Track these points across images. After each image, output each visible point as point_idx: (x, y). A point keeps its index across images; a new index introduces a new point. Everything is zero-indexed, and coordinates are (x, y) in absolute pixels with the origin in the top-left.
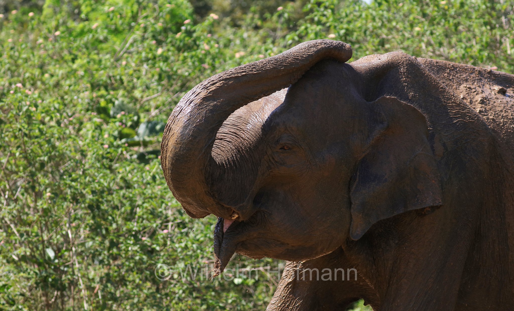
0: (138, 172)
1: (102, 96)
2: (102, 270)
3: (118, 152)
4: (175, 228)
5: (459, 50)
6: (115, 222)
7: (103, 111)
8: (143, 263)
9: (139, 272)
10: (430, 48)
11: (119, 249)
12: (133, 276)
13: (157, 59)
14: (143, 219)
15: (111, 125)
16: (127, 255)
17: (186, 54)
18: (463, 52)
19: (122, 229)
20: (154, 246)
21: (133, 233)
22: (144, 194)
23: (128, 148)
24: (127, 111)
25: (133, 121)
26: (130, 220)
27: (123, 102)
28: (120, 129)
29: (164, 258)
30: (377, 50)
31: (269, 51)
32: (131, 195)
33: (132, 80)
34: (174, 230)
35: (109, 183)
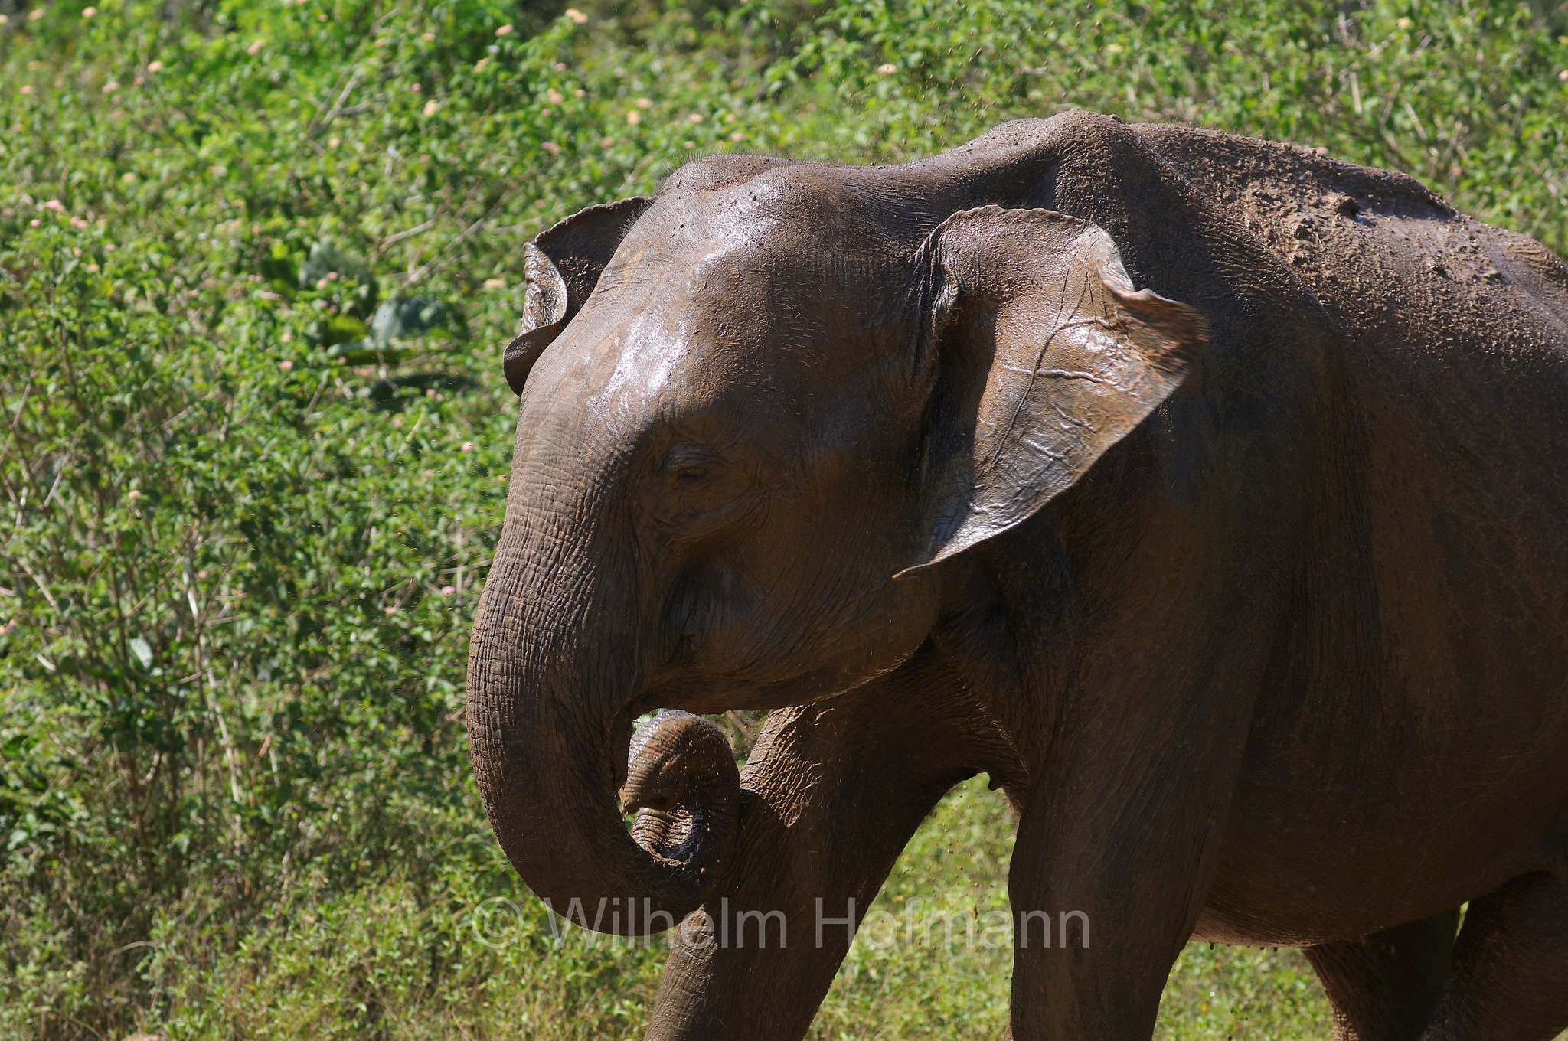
0: (370, 433)
1: (276, 233)
2: (280, 695)
3: (319, 382)
4: (474, 579)
5: (1225, 103)
6: (312, 567)
7: (278, 272)
8: (389, 675)
9: (378, 700)
10: (1149, 100)
11: (325, 640)
12: (363, 712)
13: (423, 132)
14: (388, 559)
15: (300, 306)
16: (346, 656)
17: (499, 117)
18: (1236, 108)
19: (333, 585)
20: (418, 630)
21: (362, 596)
22: (388, 490)
23: (347, 369)
24: (342, 270)
25: (357, 297)
26: (352, 561)
27: (332, 245)
28: (322, 317)
29: (445, 661)
30: (1007, 106)
31: (721, 112)
32: (355, 495)
33: (358, 188)
34: (469, 588)
35: (296, 464)
